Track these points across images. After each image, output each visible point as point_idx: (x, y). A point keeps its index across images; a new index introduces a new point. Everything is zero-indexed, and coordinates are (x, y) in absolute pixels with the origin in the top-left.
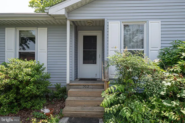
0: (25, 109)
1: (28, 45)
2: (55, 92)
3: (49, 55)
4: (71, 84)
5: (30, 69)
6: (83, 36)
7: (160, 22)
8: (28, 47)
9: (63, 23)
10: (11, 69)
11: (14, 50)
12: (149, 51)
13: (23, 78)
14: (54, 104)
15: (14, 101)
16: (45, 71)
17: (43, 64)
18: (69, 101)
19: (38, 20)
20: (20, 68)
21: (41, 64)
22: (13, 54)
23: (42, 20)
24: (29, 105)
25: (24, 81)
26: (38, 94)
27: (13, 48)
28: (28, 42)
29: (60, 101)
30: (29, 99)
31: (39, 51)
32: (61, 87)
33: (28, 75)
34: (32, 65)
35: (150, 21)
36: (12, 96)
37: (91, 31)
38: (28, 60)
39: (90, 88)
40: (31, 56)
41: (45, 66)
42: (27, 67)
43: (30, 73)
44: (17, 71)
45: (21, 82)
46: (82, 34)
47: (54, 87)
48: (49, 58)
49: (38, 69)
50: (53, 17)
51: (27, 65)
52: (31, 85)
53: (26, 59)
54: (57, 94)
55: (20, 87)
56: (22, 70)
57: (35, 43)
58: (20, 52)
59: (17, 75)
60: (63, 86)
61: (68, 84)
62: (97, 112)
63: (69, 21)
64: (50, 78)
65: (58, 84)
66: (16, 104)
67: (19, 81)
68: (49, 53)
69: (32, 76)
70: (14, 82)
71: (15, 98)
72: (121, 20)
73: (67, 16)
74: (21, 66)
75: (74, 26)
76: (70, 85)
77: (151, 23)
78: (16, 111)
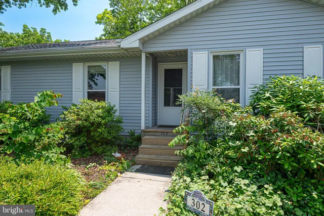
0: (96, 154)
1: (96, 81)
2: (129, 139)
3: (122, 96)
4: (146, 130)
5: (100, 111)
6: (165, 70)
7: (262, 51)
8: (96, 84)
9: (138, 55)
10: (82, 110)
11: (82, 90)
12: (247, 88)
13: (95, 119)
14: (127, 153)
15: (85, 145)
16: (117, 114)
17: (114, 106)
18: (143, 148)
19: (109, 54)
20: (91, 109)
21: (112, 105)
22: (81, 94)
23: (113, 54)
24: (100, 150)
25: (96, 123)
26: (109, 138)
27: (81, 87)
28: (96, 77)
29: (134, 151)
30: (100, 144)
31: (110, 90)
32: (136, 135)
33: (99, 116)
34: (102, 107)
35: (247, 50)
36: (83, 140)
37: (175, 63)
38: (99, 101)
39: (170, 136)
40: (101, 96)
41: (117, 107)
42: (98, 108)
43: (101, 115)
44: (89, 112)
45: (93, 124)
46: (162, 67)
47: (128, 134)
48: (122, 99)
49: (109, 111)
50: (126, 49)
51: (98, 106)
52: (102, 128)
53: (96, 100)
54: (131, 143)
55: (92, 129)
56: (93, 112)
57: (105, 78)
58: (88, 92)
59: (88, 116)
60: (138, 134)
61: (143, 130)
62: (173, 160)
63: (144, 53)
64: (123, 122)
65: (132, 130)
66: (87, 148)
67: (90, 123)
68: (121, 92)
69: (103, 118)
70: (86, 124)
71: (86, 142)
72: (208, 50)
73: (141, 48)
74: (92, 107)
75: (151, 58)
76: (146, 132)
77: (251, 52)
78: (88, 155)
